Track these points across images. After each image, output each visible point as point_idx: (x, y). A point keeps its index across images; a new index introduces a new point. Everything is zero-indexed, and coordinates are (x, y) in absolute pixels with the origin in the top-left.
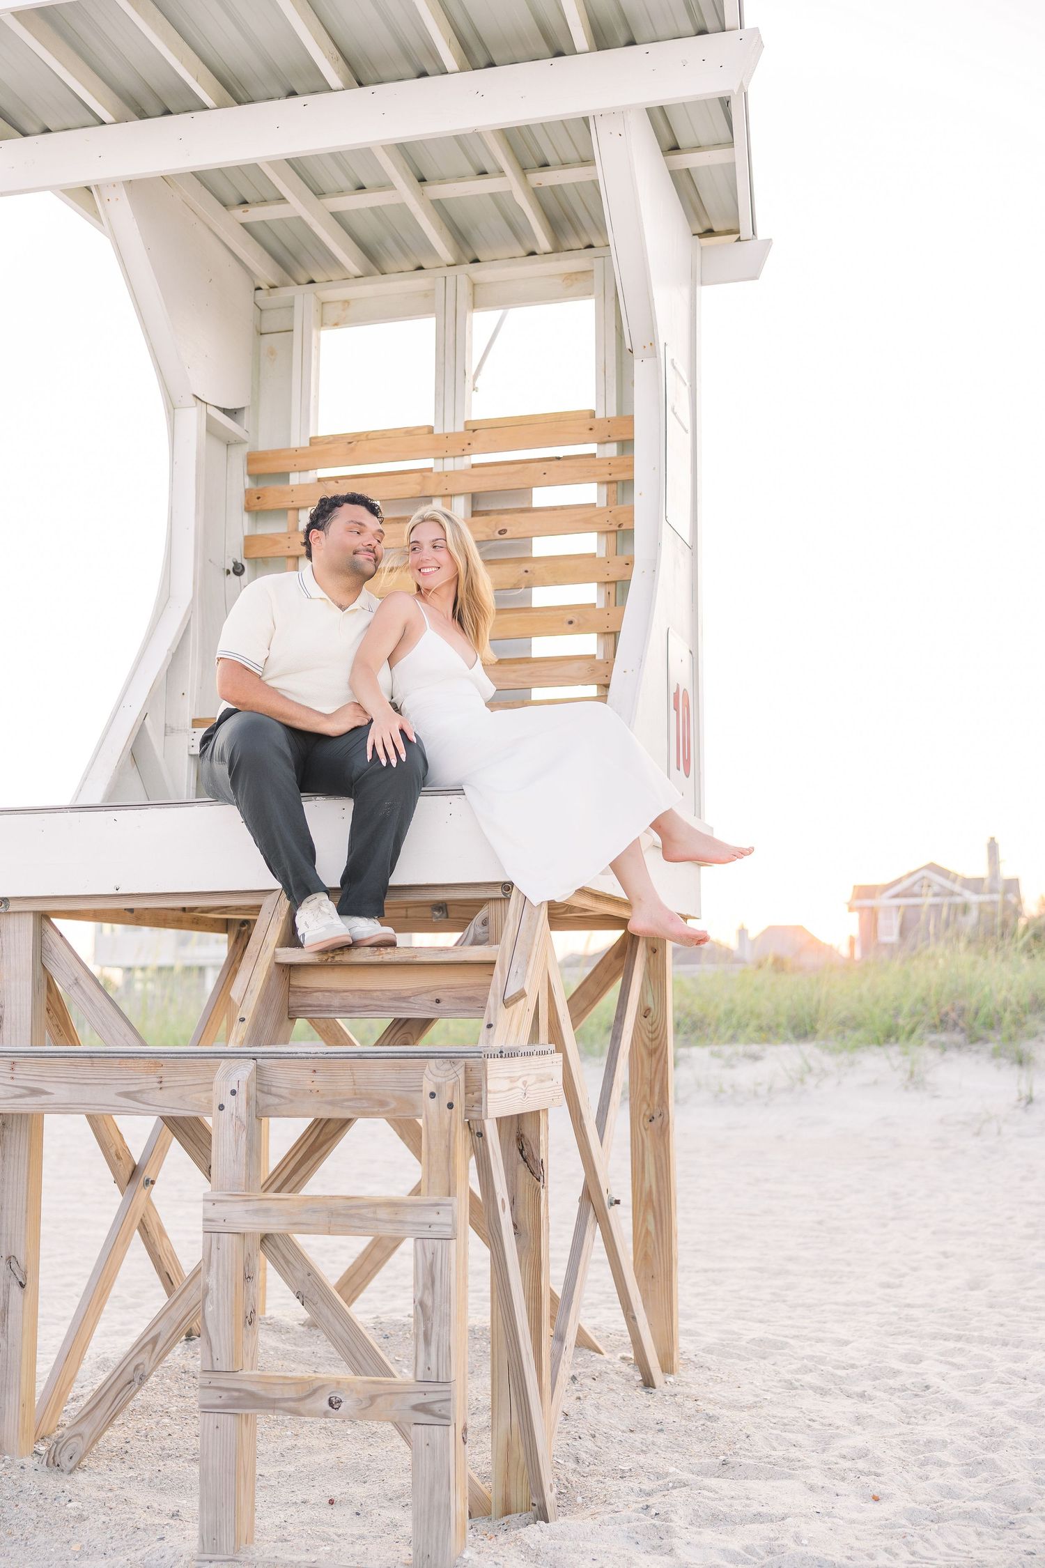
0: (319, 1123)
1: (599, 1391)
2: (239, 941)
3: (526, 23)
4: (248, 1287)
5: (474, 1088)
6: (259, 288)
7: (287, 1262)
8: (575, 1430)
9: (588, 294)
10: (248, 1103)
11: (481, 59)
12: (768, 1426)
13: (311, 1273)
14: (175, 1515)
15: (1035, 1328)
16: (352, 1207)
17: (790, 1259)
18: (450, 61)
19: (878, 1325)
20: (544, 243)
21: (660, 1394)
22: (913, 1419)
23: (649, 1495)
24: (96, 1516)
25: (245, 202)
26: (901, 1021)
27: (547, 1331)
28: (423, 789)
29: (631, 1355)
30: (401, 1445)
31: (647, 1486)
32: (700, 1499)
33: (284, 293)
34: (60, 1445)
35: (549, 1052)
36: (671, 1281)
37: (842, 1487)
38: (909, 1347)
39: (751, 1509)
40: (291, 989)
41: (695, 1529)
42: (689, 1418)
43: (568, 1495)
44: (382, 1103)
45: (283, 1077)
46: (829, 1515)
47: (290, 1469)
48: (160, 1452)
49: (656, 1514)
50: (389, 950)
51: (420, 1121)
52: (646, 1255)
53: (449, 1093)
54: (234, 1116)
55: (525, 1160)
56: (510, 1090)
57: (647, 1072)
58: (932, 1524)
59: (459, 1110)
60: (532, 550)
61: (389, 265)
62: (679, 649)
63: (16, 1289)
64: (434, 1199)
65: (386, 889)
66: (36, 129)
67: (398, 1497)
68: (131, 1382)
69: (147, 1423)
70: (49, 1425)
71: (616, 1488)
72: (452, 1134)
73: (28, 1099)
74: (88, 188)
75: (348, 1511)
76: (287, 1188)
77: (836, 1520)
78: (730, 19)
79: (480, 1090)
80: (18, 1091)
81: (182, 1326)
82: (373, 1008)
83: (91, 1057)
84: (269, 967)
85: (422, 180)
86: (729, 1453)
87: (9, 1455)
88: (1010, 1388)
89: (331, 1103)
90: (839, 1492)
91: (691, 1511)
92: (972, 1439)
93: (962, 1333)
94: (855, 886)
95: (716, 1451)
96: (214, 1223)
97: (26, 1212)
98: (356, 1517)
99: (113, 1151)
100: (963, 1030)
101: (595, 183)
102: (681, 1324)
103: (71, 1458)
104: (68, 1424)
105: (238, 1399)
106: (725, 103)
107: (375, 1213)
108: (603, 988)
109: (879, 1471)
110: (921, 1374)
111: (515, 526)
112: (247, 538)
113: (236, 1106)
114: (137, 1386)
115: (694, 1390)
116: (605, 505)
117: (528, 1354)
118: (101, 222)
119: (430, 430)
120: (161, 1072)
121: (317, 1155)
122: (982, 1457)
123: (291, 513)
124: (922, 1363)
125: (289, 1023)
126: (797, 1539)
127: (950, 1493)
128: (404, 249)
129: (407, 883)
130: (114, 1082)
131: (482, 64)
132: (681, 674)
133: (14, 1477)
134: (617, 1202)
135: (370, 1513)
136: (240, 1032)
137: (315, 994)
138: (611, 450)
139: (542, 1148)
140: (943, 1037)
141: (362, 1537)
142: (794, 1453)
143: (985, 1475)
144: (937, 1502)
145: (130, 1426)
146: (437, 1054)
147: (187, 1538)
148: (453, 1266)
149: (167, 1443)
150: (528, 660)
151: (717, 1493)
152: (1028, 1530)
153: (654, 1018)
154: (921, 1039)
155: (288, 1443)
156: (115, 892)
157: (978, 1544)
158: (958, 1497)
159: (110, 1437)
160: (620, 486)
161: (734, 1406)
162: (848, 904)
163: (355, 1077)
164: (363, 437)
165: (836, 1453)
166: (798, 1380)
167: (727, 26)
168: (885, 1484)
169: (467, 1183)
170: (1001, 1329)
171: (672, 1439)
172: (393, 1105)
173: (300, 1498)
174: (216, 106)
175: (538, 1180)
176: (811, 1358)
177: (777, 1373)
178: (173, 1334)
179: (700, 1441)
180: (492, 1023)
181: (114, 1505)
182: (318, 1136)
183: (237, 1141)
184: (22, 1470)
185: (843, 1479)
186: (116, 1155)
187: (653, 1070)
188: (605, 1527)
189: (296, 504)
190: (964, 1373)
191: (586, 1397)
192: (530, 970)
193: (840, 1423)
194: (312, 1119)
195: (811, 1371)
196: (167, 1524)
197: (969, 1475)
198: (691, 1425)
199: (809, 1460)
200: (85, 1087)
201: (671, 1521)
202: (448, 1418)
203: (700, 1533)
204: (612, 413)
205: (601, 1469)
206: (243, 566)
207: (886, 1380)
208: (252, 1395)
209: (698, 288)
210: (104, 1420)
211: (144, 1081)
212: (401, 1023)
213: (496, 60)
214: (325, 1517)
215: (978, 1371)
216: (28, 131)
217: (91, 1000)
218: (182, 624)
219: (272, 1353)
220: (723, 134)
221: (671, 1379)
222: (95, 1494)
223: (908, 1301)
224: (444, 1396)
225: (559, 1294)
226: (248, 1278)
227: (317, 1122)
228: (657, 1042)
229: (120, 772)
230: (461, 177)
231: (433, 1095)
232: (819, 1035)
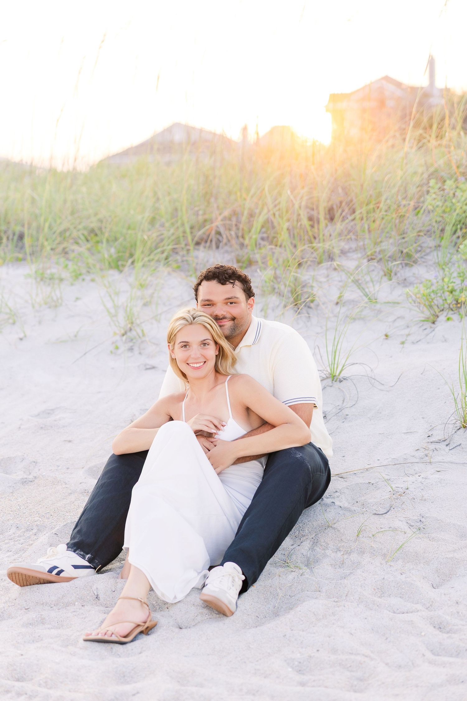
232: (138, 265)
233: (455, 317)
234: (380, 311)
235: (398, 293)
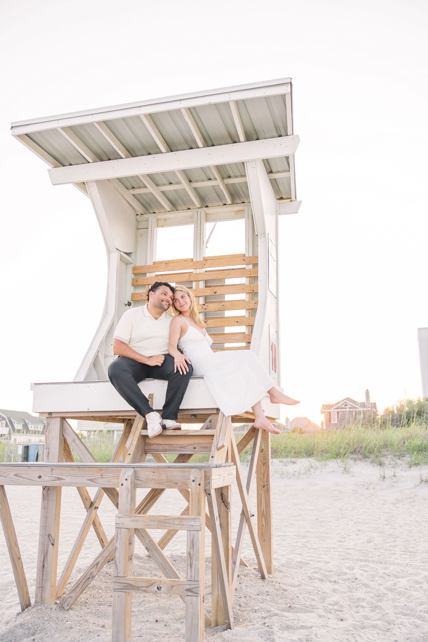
0: (154, 490)
1: (247, 580)
2: (128, 426)
3: (224, 132)
4: (130, 547)
5: (207, 478)
6: (138, 215)
7: (143, 537)
8: (239, 595)
9: (243, 217)
10: (131, 483)
11: (210, 143)
12: (304, 593)
13: (151, 541)
14: (103, 626)
15: (390, 557)
16: (166, 520)
17: (308, 532)
18: (200, 144)
19: (338, 556)
20: (229, 201)
21: (267, 582)
22: (352, 590)
23: (265, 618)
24: (76, 627)
25: (134, 188)
26: (341, 451)
27: (230, 561)
28: (191, 377)
29: (257, 567)
30: (180, 600)
31: (264, 615)
32: (282, 620)
33: (146, 216)
34: (64, 601)
35: (232, 465)
36: (270, 542)
37: (330, 616)
38: (350, 564)
39: (299, 624)
40: (146, 444)
41: (281, 632)
42: (277, 590)
43: (237, 618)
44: (176, 484)
45: (143, 474)
46: (326, 626)
47: (142, 609)
48: (98, 603)
49: (268, 626)
50: (179, 431)
51: (189, 490)
52: (262, 533)
53: (199, 481)
54: (126, 488)
55: (223, 502)
56: (219, 479)
57: (262, 470)
58: (362, 629)
59: (202, 486)
60: (225, 298)
61: (179, 208)
62: (273, 331)
63: (51, 546)
64: (194, 517)
65: (178, 410)
66: (67, 164)
67: (179, 619)
68: (89, 578)
69: (94, 592)
70: (61, 593)
71: (253, 616)
72: (200, 495)
73: (57, 481)
74: (84, 183)
75: (163, 624)
76: (142, 512)
77: (329, 628)
78: (289, 132)
79: (209, 479)
80: (54, 479)
81: (107, 559)
82: (173, 450)
83: (78, 467)
84: (139, 436)
85: (190, 181)
86: (291, 603)
87: (47, 604)
88: (384, 579)
89: (160, 483)
90: (330, 618)
91: (279, 625)
92: (373, 598)
93: (367, 559)
94: (323, 405)
95: (287, 602)
96: (119, 525)
97: (55, 519)
98: (165, 627)
99: (84, 497)
100: (361, 454)
101: (246, 183)
102: (274, 556)
103: (68, 605)
104: (67, 593)
105: (126, 586)
106: (287, 158)
107: (174, 521)
108: (248, 442)
109: (342, 610)
110: (354, 574)
111: (220, 291)
112: (132, 294)
113: (128, 484)
114: (91, 580)
115: (278, 580)
116: (249, 284)
117: (224, 570)
118: (88, 194)
119: (192, 260)
120: (102, 472)
121: (154, 500)
122: (377, 604)
123: (147, 286)
124: (354, 570)
125: (145, 455)
126: (316, 635)
127: (367, 618)
128: (184, 203)
129: (185, 408)
130: (86, 476)
131: (210, 145)
132: (273, 338)
133: (48, 612)
134: (253, 515)
135: (170, 625)
136: (129, 458)
137: (154, 445)
138: (250, 267)
139: (229, 498)
140: (355, 456)
141: (167, 634)
142: (313, 603)
143: (378, 611)
144: (362, 621)
145: (88, 593)
146: (195, 467)
147: (108, 634)
148: (200, 540)
149: (101, 599)
150: (223, 334)
151: (288, 618)
152: (394, 632)
153: (265, 452)
154: (348, 457)
155: (142, 599)
156: (88, 411)
157: (378, 637)
158: (369, 619)
159: (81, 597)
160: (254, 278)
161: (292, 586)
162: (321, 411)
163: (167, 474)
164: (171, 262)
165: (327, 603)
166: (313, 576)
167: (288, 134)
168: (344, 614)
169: (205, 511)
170: (379, 557)
171: (272, 598)
172: (180, 484)
173: (146, 619)
174: (125, 157)
175: (228, 509)
176: (317, 568)
177: (306, 574)
178: (103, 562)
179: (281, 598)
180: (213, 456)
181: (82, 623)
182: (154, 494)
183: (127, 496)
184: (51, 610)
185: (330, 613)
186: (86, 499)
187: (264, 470)
188: (250, 631)
189: (148, 283)
190: (369, 574)
191: (242, 582)
192: (226, 438)
193: (328, 592)
194: (151, 489)
195: (317, 573)
196: (100, 630)
197: (373, 611)
198: (278, 593)
199: (318, 606)
200: (76, 477)
201: (273, 629)
202: (198, 594)
203: (283, 633)
204: (251, 255)
205: (248, 609)
206: (131, 303)
207: (342, 576)
208: (131, 585)
209: (278, 216)
210: (80, 591)
211: (96, 475)
212: (182, 455)
213: (215, 144)
214: (154, 627)
215: (373, 573)
216: (65, 165)
217: (78, 447)
218: (111, 322)
219: (136, 566)
220: (287, 168)
221: (271, 576)
222: (76, 618)
223: (347, 547)
224: (197, 586)
225: (234, 548)
226: (130, 544)
227: (153, 490)
228: (266, 460)
229: (90, 370)
230: (203, 181)
231: (193, 481)
232: (315, 455)
233: (415, 466)
234: (399, 466)
235: (402, 462)
